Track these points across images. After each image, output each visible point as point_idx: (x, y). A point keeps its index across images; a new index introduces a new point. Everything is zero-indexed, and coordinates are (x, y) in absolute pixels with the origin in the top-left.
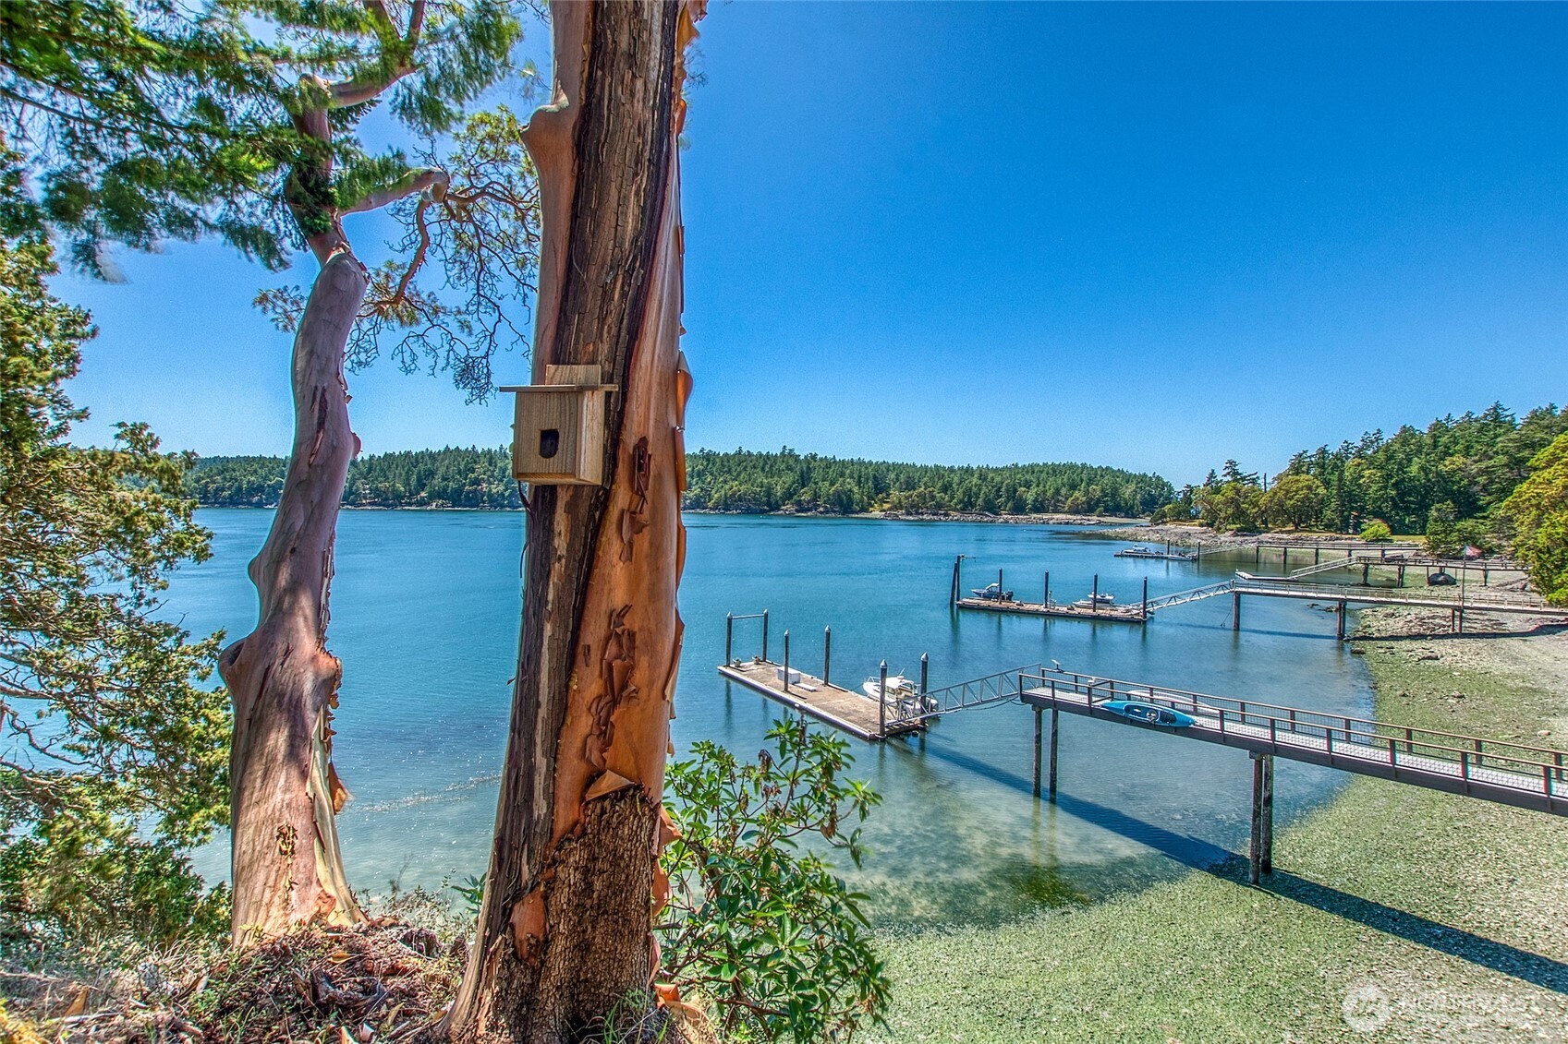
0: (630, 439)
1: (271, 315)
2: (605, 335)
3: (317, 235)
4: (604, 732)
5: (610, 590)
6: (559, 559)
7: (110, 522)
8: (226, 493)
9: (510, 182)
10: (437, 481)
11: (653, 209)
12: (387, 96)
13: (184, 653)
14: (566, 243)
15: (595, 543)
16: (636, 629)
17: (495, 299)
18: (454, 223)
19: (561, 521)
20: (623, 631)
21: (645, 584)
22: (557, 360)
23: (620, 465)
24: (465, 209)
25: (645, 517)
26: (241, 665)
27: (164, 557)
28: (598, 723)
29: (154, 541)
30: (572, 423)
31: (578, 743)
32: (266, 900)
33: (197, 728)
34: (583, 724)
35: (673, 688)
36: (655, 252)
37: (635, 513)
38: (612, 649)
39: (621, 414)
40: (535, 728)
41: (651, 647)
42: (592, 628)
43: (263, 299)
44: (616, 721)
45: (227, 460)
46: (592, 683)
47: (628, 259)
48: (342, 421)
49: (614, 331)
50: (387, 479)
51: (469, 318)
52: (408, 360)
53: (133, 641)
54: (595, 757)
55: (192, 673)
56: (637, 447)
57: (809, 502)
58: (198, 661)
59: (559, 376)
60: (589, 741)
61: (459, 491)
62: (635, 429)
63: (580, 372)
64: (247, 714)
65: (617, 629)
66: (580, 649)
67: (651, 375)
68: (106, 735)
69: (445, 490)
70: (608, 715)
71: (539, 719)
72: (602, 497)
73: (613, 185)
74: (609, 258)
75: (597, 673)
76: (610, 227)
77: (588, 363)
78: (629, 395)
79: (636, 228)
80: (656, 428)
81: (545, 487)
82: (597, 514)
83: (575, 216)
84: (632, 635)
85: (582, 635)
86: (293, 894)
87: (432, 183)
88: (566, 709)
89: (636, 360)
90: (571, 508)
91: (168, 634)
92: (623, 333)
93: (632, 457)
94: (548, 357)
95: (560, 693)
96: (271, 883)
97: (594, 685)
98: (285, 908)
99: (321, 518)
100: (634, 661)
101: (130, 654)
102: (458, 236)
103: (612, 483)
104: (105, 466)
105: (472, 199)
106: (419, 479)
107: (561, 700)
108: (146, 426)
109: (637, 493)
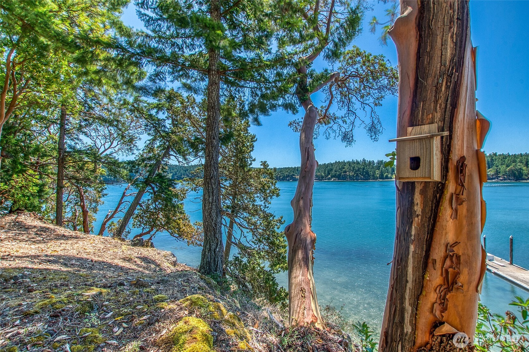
0: (455, 157)
1: (292, 128)
2: (438, 108)
3: (304, 102)
4: (443, 302)
5: (446, 233)
6: (418, 216)
7: (260, 186)
8: (281, 177)
9: (357, 71)
10: (333, 172)
11: (461, 42)
12: (322, 54)
13: (274, 221)
14: (414, 71)
15: (437, 210)
16: (460, 254)
17: (353, 111)
18: (340, 89)
19: (418, 198)
20: (454, 254)
21: (465, 231)
22: (412, 125)
23: (450, 171)
24: (344, 83)
25: (464, 197)
26: (290, 232)
27: (270, 196)
28: (440, 298)
29: (268, 191)
30: (428, 153)
31: (429, 305)
32: (298, 311)
33: (277, 242)
34: (433, 297)
35: (481, 287)
36: (463, 62)
37: (458, 195)
38: (448, 263)
39: (449, 146)
40: (405, 292)
41: (469, 264)
42: (437, 251)
43: (291, 124)
44: (449, 297)
45: (281, 168)
46: (437, 278)
47: (449, 70)
48: (314, 157)
49: (443, 106)
50: (319, 172)
51: (345, 119)
52: (327, 136)
53: (264, 217)
54: (438, 313)
55: (276, 227)
56: (458, 162)
57: (493, 175)
58: (277, 224)
59: (413, 132)
60: (435, 305)
61: (340, 175)
62: (457, 152)
63: (425, 130)
64: (292, 248)
65: (450, 253)
66: (430, 260)
67: (464, 124)
68: (260, 241)
69: (336, 175)
70: (445, 294)
71: (408, 288)
72: (440, 188)
73: (439, 37)
74: (438, 71)
75: (439, 273)
76: (438, 57)
77: (429, 124)
78: (453, 136)
79: (452, 54)
80: (468, 151)
81: (408, 183)
82: (438, 195)
83: (419, 56)
84: (458, 257)
85: (431, 254)
86: (305, 311)
87: (335, 76)
88: (423, 287)
89: (456, 118)
90: (423, 192)
91: (271, 216)
92: (448, 106)
93: (457, 167)
94: (407, 124)
95: (419, 279)
96: (299, 306)
97: (438, 279)
98: (303, 316)
99: (309, 188)
100: (459, 270)
101: (263, 220)
102: (341, 93)
103: (446, 180)
104: (259, 173)
105: (346, 79)
106: (328, 172)
107: (420, 282)
108: (266, 162)
109: (459, 185)
